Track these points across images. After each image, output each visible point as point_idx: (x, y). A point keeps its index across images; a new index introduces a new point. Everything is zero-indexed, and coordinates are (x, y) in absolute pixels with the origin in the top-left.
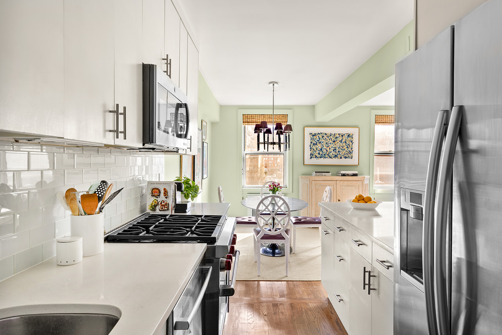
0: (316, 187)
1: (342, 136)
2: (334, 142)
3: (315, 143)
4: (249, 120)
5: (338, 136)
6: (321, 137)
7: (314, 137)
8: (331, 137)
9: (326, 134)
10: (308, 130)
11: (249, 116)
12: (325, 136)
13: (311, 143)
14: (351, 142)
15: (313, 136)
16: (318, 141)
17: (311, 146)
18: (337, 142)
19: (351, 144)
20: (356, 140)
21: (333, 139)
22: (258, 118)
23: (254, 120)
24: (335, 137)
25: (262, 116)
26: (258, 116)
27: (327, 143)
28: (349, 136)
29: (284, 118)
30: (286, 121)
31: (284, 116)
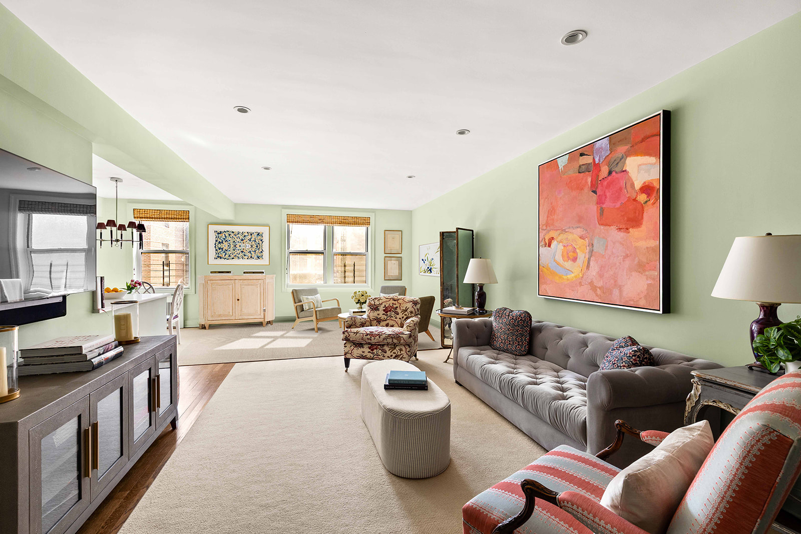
0: (213, 286)
1: (251, 234)
2: (242, 240)
3: (221, 241)
4: (141, 215)
5: (246, 234)
6: (227, 235)
7: (220, 235)
8: (239, 235)
9: (233, 232)
10: (213, 228)
11: (141, 211)
12: (232, 235)
13: (216, 241)
14: (261, 241)
15: (218, 233)
16: (224, 239)
17: (217, 245)
18: (245, 241)
19: (260, 242)
20: (266, 238)
21: (241, 237)
22: (153, 213)
23: (148, 215)
24: (243, 235)
25: (159, 211)
26: (154, 211)
27: (234, 241)
28: (258, 234)
29: (185, 214)
30: (187, 217)
31: (185, 212)
